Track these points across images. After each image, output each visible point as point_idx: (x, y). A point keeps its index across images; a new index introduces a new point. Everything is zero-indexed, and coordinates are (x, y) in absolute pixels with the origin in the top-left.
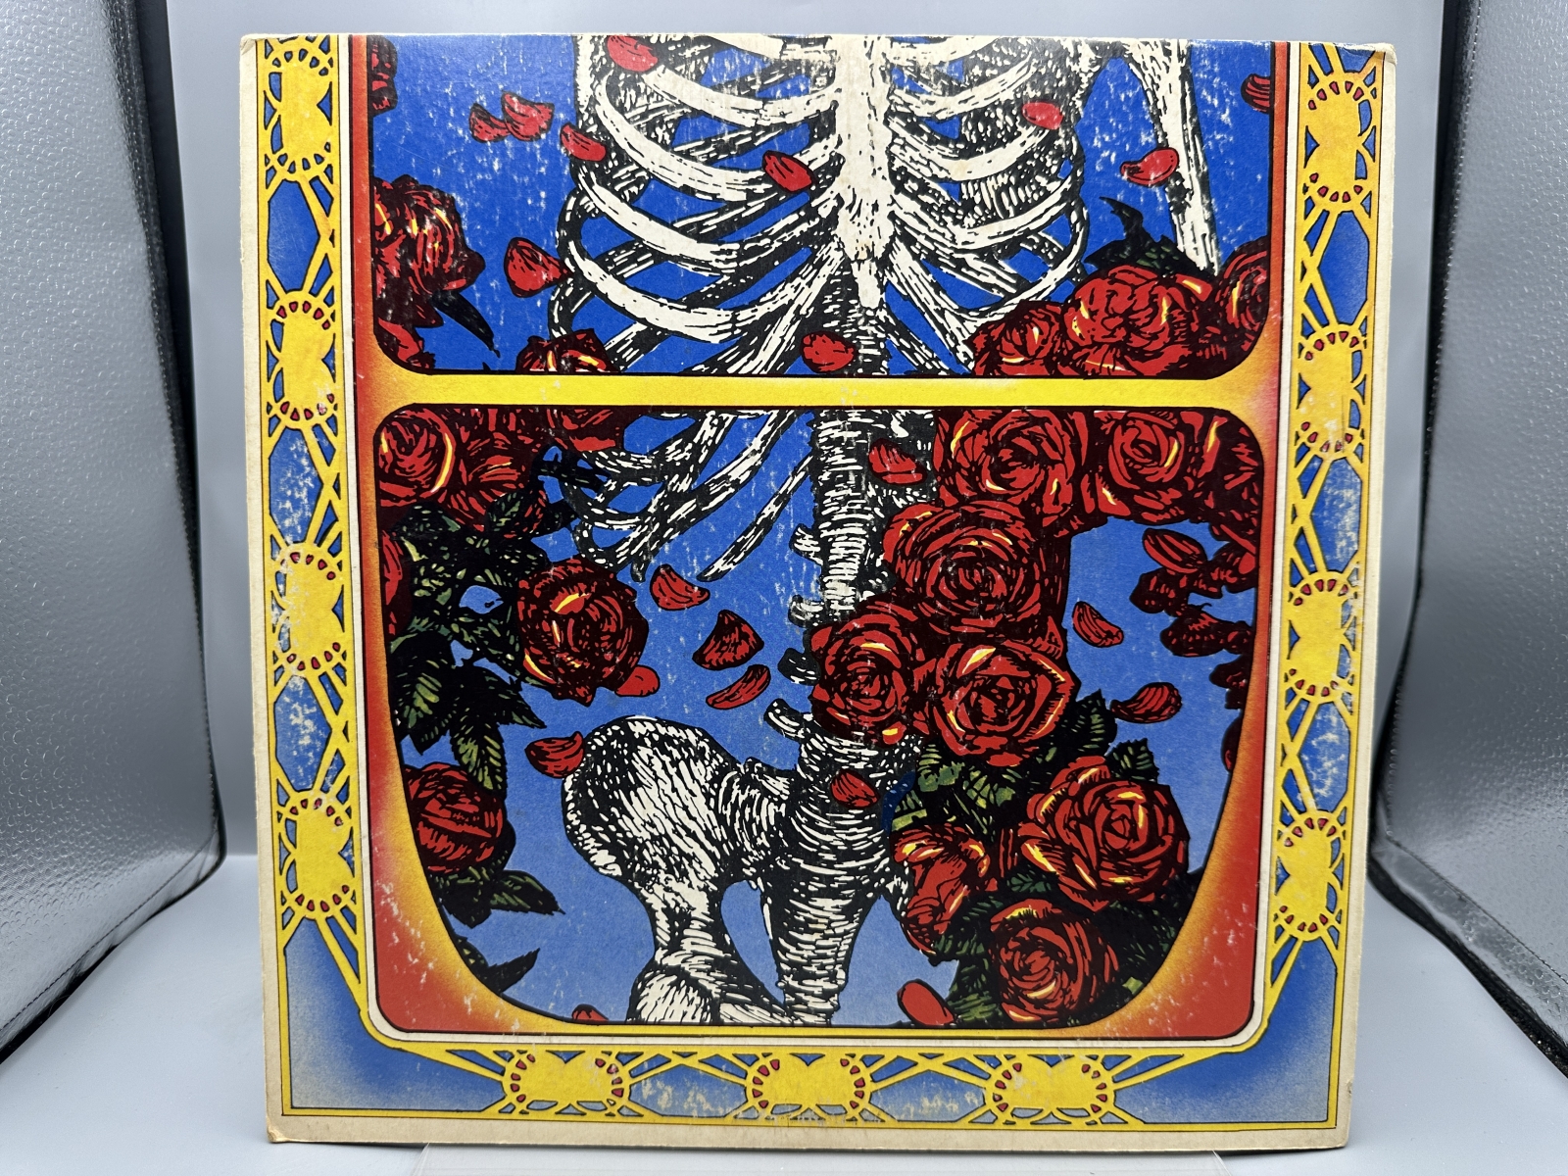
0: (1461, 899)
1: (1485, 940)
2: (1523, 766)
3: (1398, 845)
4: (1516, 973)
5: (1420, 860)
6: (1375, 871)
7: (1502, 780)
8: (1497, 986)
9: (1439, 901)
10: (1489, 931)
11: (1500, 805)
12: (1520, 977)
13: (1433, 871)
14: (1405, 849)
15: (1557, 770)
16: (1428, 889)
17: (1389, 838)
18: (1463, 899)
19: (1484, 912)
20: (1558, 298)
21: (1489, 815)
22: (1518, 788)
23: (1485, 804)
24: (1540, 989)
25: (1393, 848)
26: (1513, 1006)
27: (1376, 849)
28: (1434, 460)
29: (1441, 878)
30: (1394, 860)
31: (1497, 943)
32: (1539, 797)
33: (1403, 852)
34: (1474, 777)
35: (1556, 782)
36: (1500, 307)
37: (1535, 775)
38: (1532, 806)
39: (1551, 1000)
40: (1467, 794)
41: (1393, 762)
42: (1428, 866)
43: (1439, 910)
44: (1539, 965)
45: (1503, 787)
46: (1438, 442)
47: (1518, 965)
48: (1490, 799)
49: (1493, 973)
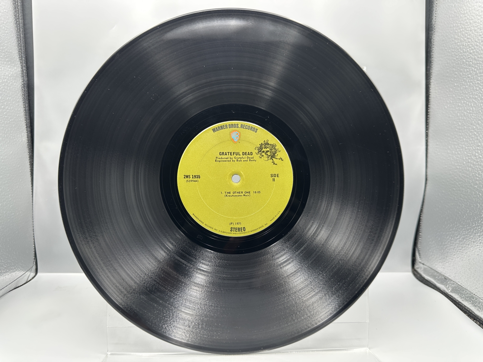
0: (445, 278)
1: (454, 290)
2: (464, 231)
3: (423, 264)
4: (465, 299)
5: (431, 268)
6: (416, 273)
7: (457, 236)
8: (459, 305)
9: (438, 280)
10: (455, 287)
11: (457, 245)
12: (467, 300)
13: (435, 271)
14: (426, 265)
15: (475, 229)
16: (434, 277)
17: (420, 262)
18: (446, 278)
19: (453, 281)
20: (466, 85)
21: (453, 249)
22: (463, 238)
23: (452, 245)
24: (474, 304)
25: (422, 265)
26: (465, 310)
27: (416, 267)
28: (429, 141)
29: (438, 273)
30: (422, 269)
31: (458, 291)
32: (470, 240)
33: (425, 266)
34: (448, 237)
35: (476, 234)
36: (448, 91)
37: (468, 233)
38: (468, 243)
39: (478, 306)
40: (446, 243)
41: (420, 237)
42: (433, 270)
43: (438, 283)
44: (473, 296)
45: (458, 239)
46: (430, 134)
47: (466, 297)
48: (453, 244)
49: (458, 300)
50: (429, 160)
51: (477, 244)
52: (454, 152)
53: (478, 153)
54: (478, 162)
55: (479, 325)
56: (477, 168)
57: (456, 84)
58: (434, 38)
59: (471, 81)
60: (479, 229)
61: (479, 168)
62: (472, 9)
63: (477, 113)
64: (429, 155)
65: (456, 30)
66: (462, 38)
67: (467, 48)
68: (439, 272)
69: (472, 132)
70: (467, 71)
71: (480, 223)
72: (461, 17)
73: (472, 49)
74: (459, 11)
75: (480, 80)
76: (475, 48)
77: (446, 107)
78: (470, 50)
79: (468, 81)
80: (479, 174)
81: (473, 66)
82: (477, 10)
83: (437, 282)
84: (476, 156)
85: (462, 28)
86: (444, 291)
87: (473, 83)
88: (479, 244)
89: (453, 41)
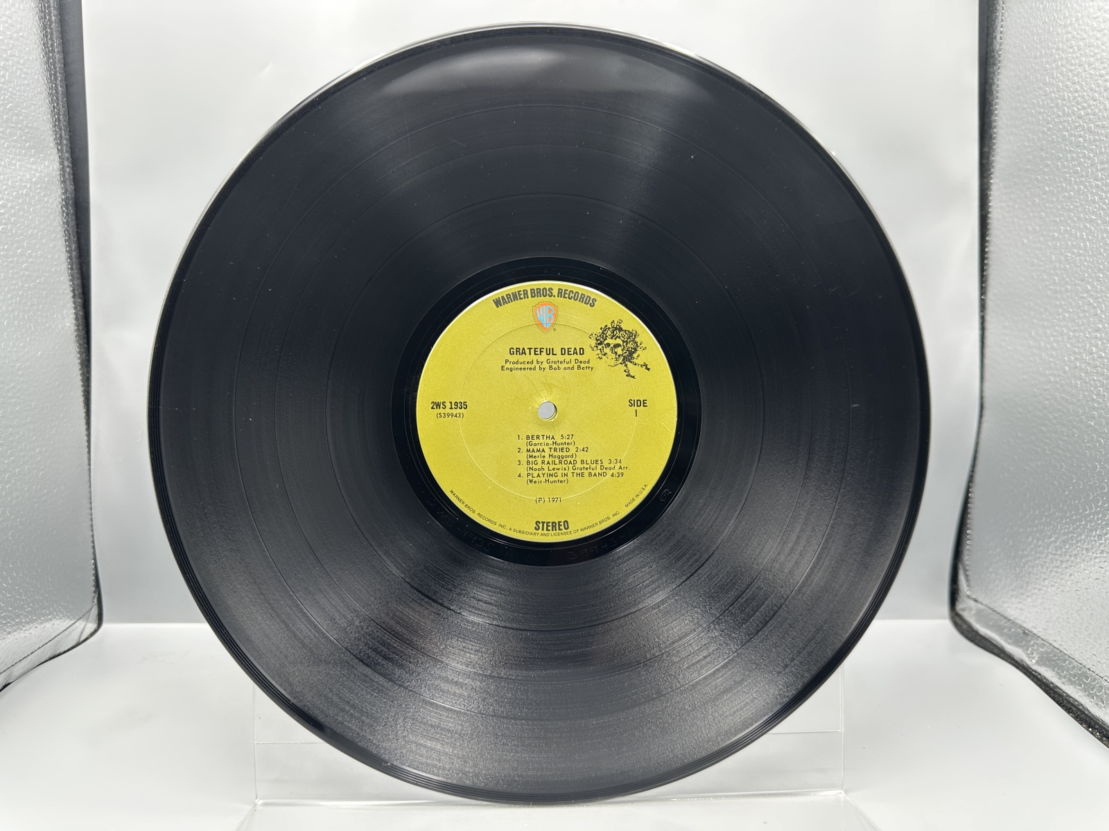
0: (1024, 633)
1: (1045, 660)
2: (1065, 524)
3: (976, 600)
4: (1069, 680)
5: (992, 610)
6: (959, 621)
7: (1051, 537)
8: (1055, 692)
9: (1008, 637)
10: (1047, 652)
11: (1050, 556)
12: (1072, 683)
13: (1002, 616)
14: (981, 603)
15: (1091, 521)
16: (999, 629)
17: (969, 597)
18: (1026, 633)
19: (1043, 640)
20: (1070, 191)
21: (1042, 566)
22: (1063, 541)
23: (1039, 558)
24: (1088, 690)
25: (972, 603)
26: (1068, 705)
27: (960, 606)
28: (988, 318)
29: (1009, 620)
30: (973, 612)
31: (1054, 661)
32: (1079, 545)
33: (979, 605)
34: (1030, 539)
35: (1091, 531)
36: (1029, 203)
37: (1074, 529)
38: (1074, 553)
39: (1097, 696)
40: (1025, 552)
41: (969, 540)
42: (998, 613)
43: (1009, 643)
44: (1085, 673)
45: (1051, 542)
46: (990, 304)
47: (1070, 674)
48: (1042, 553)
49: (1052, 683)
50: (987, 361)
51: (1095, 555)
52: (1042, 344)
53: (1096, 346)
54: (1096, 367)
55: (1101, 740)
56: (1094, 380)
57: (1047, 189)
58: (999, 83)
59: (1081, 182)
60: (1098, 519)
61: (1100, 381)
62: (1082, 16)
63: (1094, 255)
64: (988, 351)
65: (1048, 62)
66: (1061, 81)
67: (1073, 106)
68: (1012, 618)
69: (1083, 298)
70: (1073, 158)
71: (1100, 507)
72: (1058, 34)
73: (1084, 108)
74: (1054, 20)
75: (1102, 179)
76: (1089, 106)
77: (1025, 241)
78: (1078, 109)
79: (1076, 182)
80: (1098, 395)
81: (1085, 148)
82: (1095, 18)
83: (1006, 641)
84: (1091, 353)
85: (1062, 59)
86: (1022, 661)
87: (1085, 186)
88: (1099, 555)
89: (1040, 88)
